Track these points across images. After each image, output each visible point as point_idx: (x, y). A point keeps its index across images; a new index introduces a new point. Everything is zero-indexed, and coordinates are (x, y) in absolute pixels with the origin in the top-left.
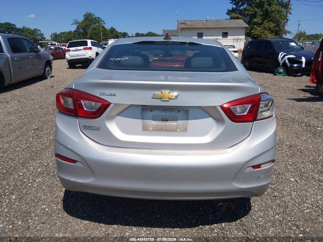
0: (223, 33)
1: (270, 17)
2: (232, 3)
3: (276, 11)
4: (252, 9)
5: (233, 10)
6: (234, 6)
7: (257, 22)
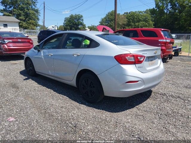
0: (4, 24)
1: (29, 17)
2: (2, 5)
3: (33, 14)
4: (17, 11)
5: (5, 10)
6: (4, 8)
7: (22, 19)
